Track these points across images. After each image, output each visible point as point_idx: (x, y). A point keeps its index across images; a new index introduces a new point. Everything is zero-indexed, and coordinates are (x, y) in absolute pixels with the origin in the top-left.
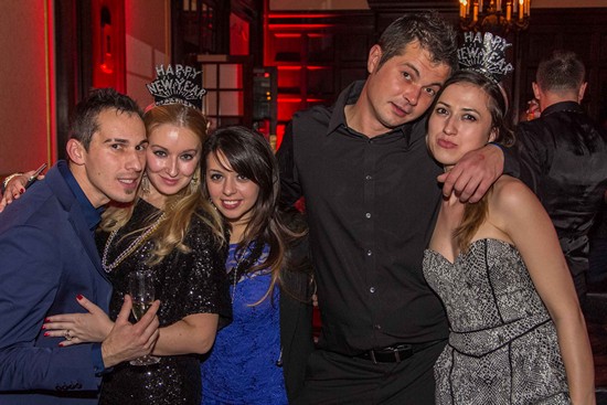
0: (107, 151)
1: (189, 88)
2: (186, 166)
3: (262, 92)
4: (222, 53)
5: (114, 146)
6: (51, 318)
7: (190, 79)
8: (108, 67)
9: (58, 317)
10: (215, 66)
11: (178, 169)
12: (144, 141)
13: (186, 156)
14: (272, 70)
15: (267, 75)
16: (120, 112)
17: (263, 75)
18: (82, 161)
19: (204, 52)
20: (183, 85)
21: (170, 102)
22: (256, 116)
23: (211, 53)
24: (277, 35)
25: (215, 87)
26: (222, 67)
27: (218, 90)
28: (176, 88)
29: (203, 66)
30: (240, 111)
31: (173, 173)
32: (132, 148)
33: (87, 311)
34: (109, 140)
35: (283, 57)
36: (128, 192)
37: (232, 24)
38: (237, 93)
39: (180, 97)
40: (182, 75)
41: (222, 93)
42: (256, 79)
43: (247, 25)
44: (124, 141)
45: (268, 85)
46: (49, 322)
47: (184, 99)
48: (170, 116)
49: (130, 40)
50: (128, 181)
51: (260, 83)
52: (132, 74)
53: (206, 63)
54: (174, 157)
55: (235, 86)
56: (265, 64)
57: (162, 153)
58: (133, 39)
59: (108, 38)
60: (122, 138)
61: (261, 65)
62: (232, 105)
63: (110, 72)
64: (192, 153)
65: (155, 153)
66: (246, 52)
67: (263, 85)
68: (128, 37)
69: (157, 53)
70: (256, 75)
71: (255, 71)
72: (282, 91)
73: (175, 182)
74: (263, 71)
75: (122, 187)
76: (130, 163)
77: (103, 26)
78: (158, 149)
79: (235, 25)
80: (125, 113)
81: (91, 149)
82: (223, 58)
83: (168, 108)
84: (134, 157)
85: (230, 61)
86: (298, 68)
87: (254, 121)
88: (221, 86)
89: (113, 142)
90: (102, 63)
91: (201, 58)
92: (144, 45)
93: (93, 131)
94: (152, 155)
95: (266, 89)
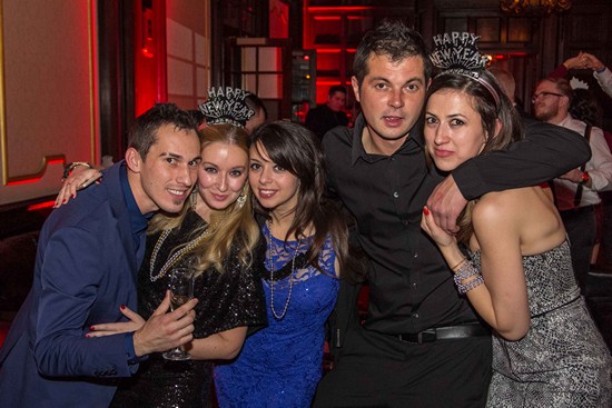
0: (161, 163)
1: (238, 109)
2: (234, 182)
3: (301, 75)
4: (261, 36)
5: (169, 160)
6: (96, 327)
7: (239, 100)
8: (149, 52)
9: (102, 326)
10: (254, 49)
11: (227, 185)
12: (198, 158)
13: (235, 172)
14: (312, 53)
15: (307, 57)
16: (177, 129)
17: (303, 57)
18: (137, 169)
19: (243, 36)
20: (233, 106)
21: (220, 122)
22: (295, 98)
23: (251, 36)
24: (317, 18)
25: (254, 70)
26: (261, 50)
27: (257, 73)
28: (226, 109)
29: (243, 49)
30: (279, 94)
31: (222, 188)
32: (186, 164)
33: (129, 320)
34: (163, 154)
35: (322, 40)
36: (177, 203)
37: (271, 8)
38: (276, 76)
39: (230, 117)
40: (232, 96)
41: (261, 76)
42: (294, 62)
43: (287, 8)
44: (178, 156)
45: (307, 68)
46: (93, 330)
47: (233, 119)
48: (220, 135)
49: (171, 24)
50: (178, 193)
51: (299, 65)
52: (173, 57)
53: (245, 46)
54: (224, 173)
55: (274, 69)
56: (305, 47)
57: (213, 169)
58: (173, 22)
59: (150, 22)
60: (176, 153)
61: (300, 48)
62: (271, 88)
63: (151, 56)
64: (240, 169)
65: (206, 169)
66: (285, 35)
67: (302, 67)
68: (168, 20)
69: (198, 37)
70: (295, 57)
71: (294, 53)
72: (321, 74)
73: (224, 198)
74: (301, 54)
75: (171, 197)
76: (181, 178)
77: (144, 10)
78: (209, 166)
79: (275, 8)
80: (183, 130)
81: (148, 159)
82: (262, 41)
83: (219, 127)
84: (186, 172)
85: (270, 44)
86: (339, 51)
87: (294, 103)
88: (260, 69)
89: (168, 156)
90: (143, 47)
91: (240, 41)
92: (185, 28)
93: (151, 143)
94: (204, 171)
95: (305, 72)
